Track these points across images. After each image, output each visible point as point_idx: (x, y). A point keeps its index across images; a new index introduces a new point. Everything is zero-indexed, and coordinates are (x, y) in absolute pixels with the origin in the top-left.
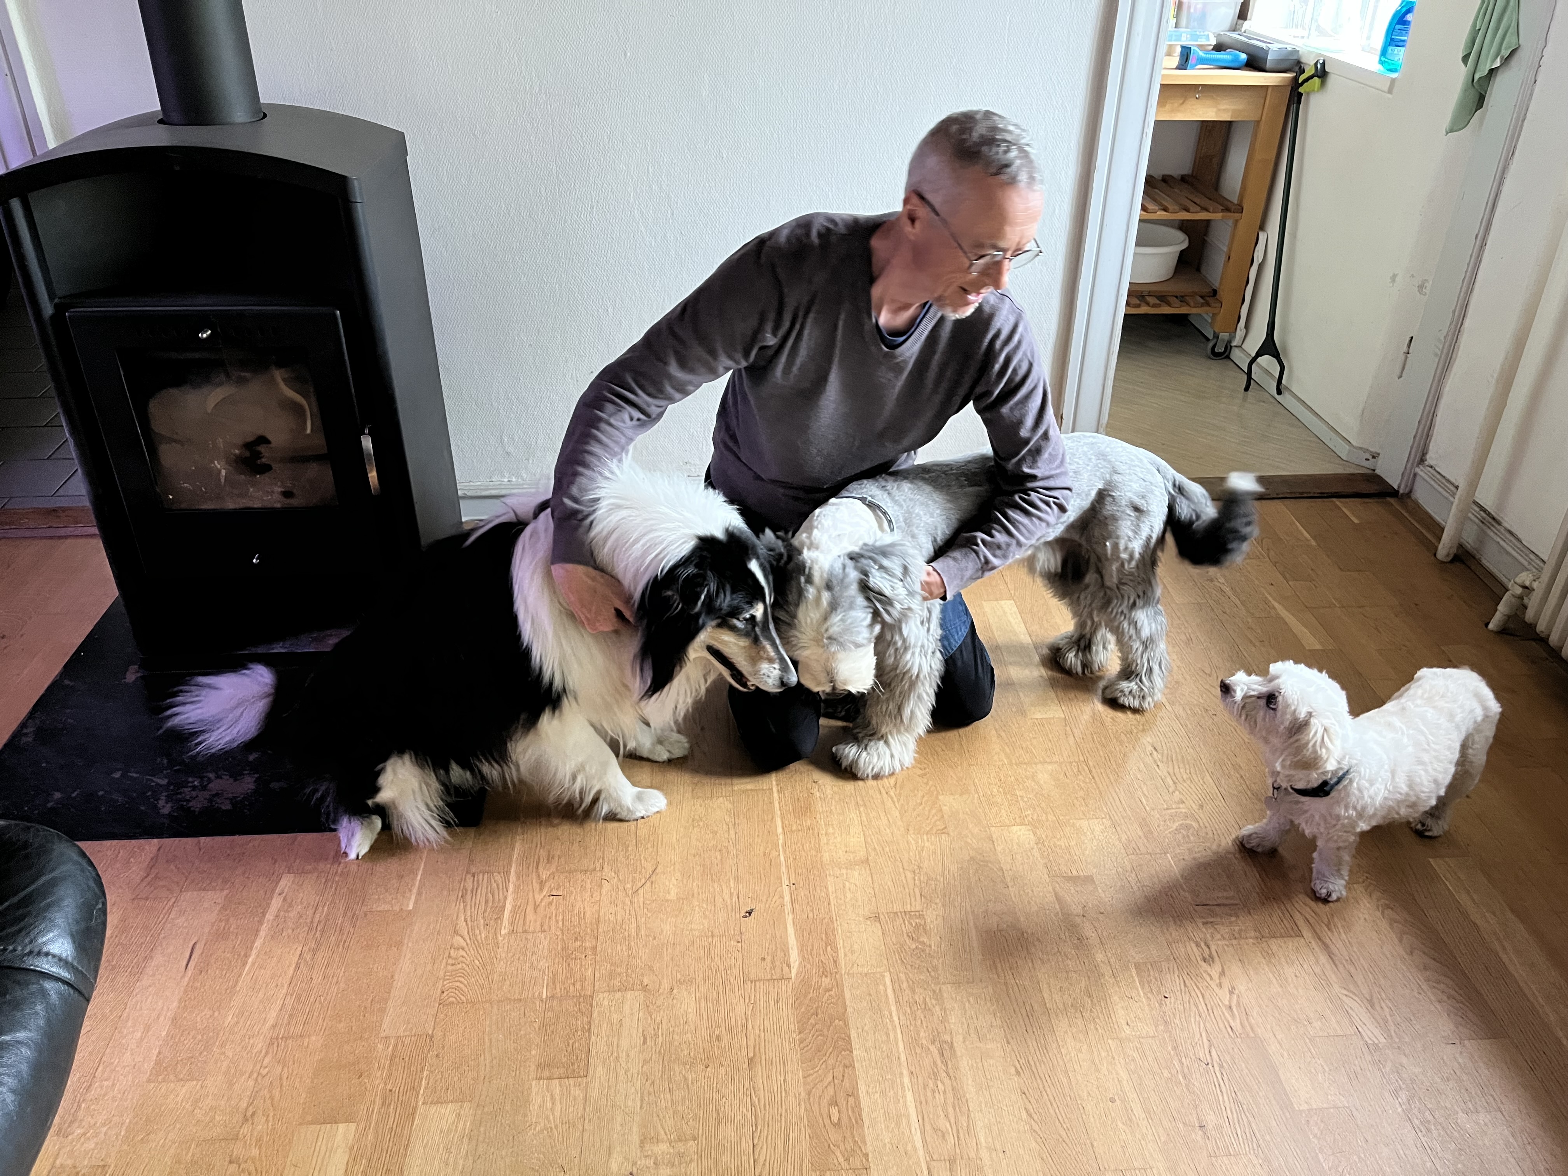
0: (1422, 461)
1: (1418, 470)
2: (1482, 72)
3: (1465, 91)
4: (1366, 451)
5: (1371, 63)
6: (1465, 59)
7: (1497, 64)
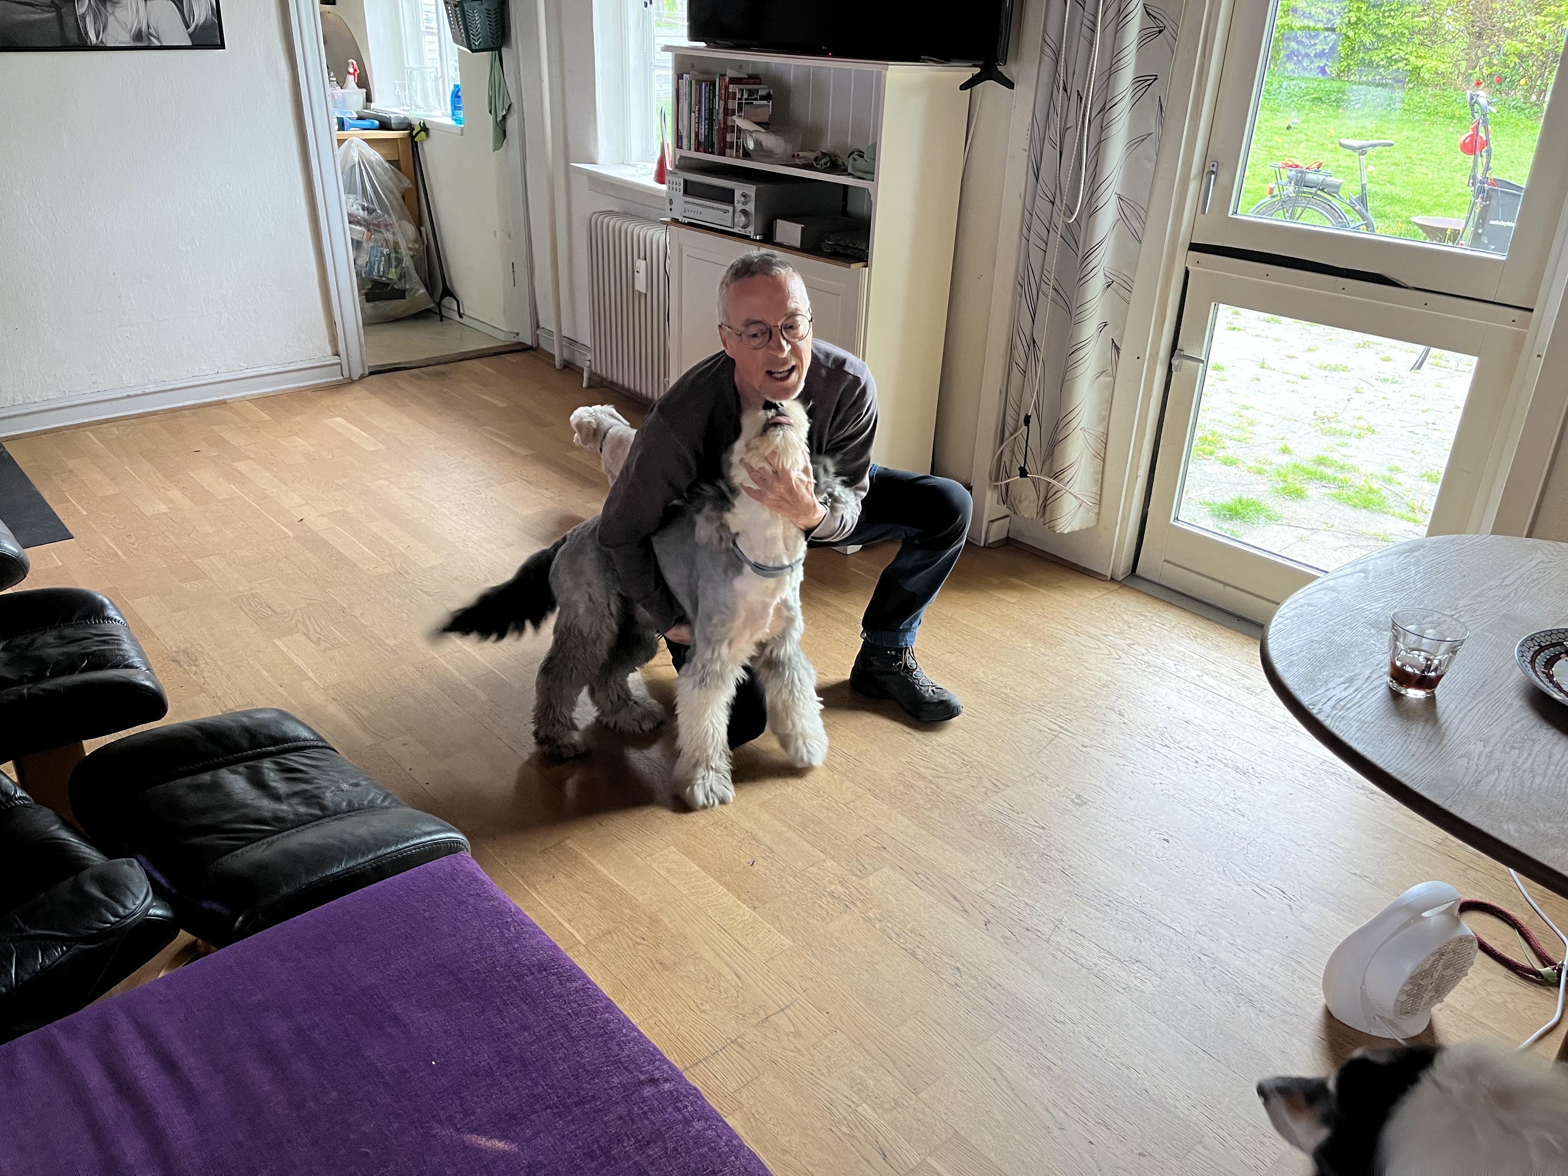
0: (538, 327)
1: (538, 332)
2: (500, 118)
3: (495, 129)
4: (512, 333)
5: (449, 121)
6: (490, 112)
7: (504, 113)
